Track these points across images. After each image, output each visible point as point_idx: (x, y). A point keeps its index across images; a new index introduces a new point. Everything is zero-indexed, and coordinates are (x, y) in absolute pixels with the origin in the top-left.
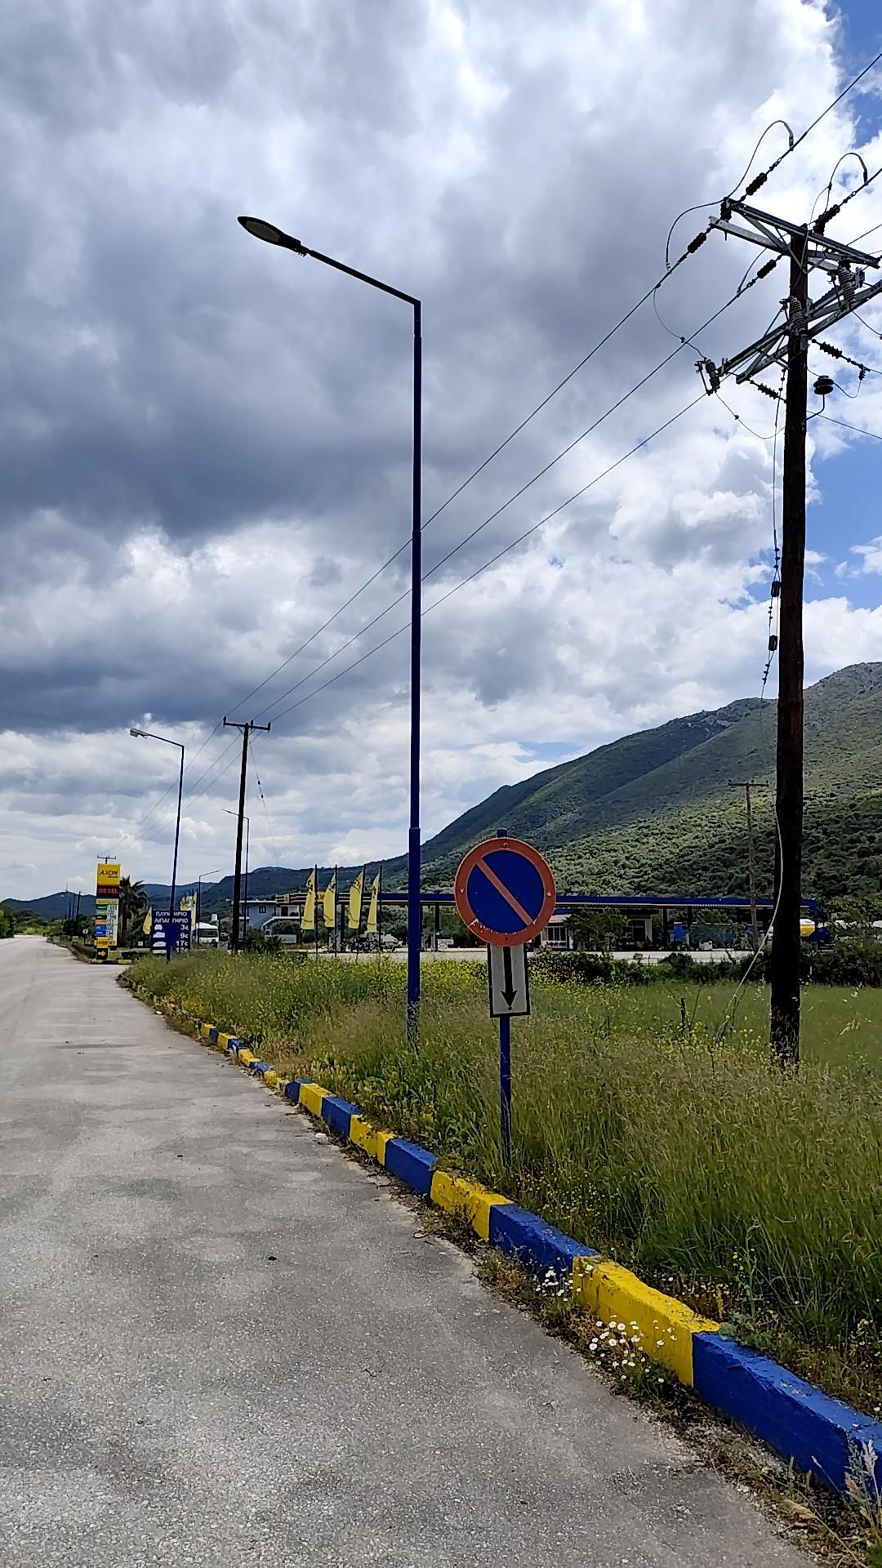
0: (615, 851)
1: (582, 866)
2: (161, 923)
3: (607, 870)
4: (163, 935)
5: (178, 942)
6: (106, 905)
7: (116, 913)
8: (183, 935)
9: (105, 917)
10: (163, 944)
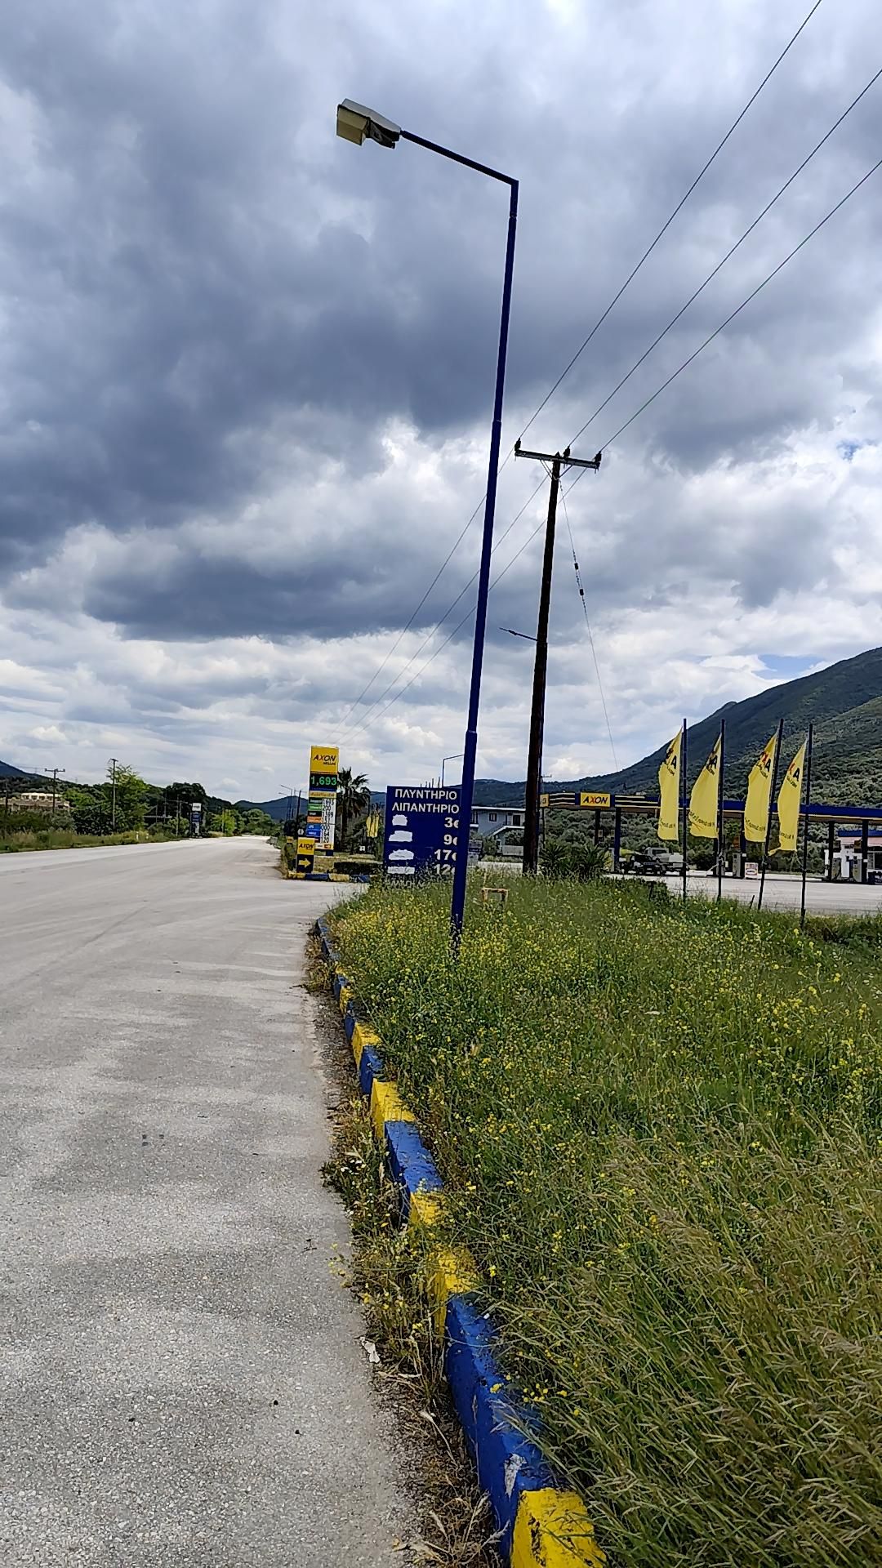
0: (858, 772)
1: (821, 788)
2: (405, 813)
3: (851, 792)
4: (407, 837)
5: (438, 852)
6: (321, 799)
7: (333, 809)
8: (449, 840)
9: (319, 814)
10: (408, 855)
